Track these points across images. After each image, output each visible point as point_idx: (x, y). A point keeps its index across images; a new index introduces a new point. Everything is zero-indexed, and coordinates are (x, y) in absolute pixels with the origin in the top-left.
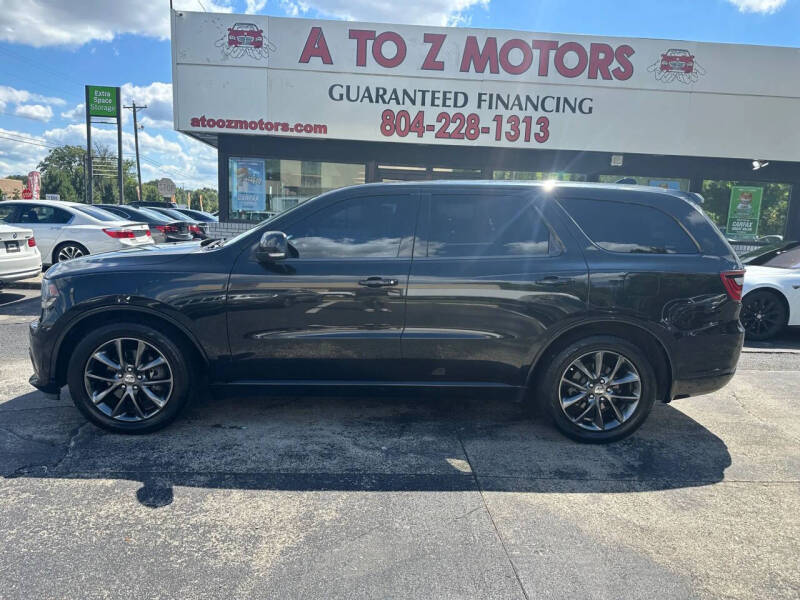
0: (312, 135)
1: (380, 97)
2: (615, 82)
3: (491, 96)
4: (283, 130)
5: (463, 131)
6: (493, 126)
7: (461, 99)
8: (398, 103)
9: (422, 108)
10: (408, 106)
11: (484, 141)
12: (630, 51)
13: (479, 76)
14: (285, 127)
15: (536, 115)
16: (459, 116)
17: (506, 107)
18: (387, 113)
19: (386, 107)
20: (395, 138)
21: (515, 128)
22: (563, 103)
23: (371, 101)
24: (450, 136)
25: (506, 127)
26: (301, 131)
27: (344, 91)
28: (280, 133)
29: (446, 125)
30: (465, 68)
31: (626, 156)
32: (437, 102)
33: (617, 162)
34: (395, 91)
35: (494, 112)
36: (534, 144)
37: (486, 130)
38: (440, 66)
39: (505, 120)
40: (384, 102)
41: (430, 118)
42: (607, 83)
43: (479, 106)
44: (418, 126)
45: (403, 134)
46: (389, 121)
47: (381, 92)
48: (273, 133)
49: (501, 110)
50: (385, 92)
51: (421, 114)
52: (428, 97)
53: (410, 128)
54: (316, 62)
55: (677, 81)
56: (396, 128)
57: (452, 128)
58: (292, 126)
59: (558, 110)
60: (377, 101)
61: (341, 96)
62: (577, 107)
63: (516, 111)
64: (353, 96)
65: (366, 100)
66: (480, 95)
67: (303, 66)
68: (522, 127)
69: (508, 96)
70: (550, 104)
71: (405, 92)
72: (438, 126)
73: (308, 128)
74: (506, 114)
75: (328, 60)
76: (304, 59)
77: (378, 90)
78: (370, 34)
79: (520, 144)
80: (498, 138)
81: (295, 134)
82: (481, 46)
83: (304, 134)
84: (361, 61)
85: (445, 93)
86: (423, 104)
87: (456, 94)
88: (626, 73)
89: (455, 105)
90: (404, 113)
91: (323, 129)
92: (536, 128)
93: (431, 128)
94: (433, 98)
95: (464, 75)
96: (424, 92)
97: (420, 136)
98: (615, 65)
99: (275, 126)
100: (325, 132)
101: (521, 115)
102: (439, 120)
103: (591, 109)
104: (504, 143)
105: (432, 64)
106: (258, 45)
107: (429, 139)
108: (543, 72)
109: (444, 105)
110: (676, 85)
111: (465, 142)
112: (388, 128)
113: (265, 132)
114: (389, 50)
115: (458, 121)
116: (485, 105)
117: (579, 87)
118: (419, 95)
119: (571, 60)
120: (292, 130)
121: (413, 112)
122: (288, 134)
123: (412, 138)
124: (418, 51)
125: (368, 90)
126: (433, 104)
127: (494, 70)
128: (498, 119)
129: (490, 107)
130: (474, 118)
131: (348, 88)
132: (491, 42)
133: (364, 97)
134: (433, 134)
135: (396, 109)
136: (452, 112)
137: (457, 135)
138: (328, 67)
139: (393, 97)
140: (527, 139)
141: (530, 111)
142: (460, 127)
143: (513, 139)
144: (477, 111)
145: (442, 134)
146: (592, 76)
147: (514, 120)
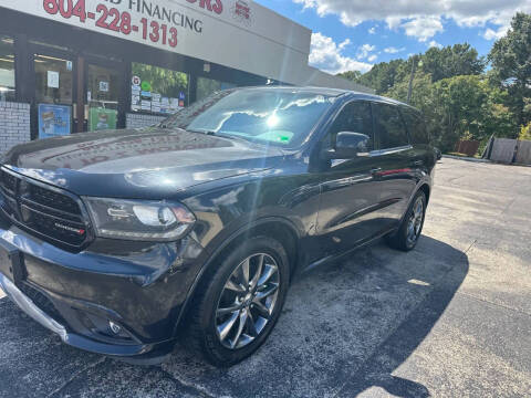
2: (213, 13)
5: (118, 25)
6: (141, 26)
11: (135, 37)
16: (114, 11)
17: (150, 13)
20: (58, 17)
21: (156, 31)
22: (185, 20)
24: (108, 27)
25: (150, 30)
29: (104, 17)
33: (207, 68)
35: (141, 15)
36: (168, 47)
37: (136, 29)
39: (149, 24)
41: (90, 6)
42: (209, 12)
43: (130, 7)
44: (80, 11)
45: (67, 15)
49: (146, 15)
53: (72, 12)
56: (59, 8)
57: (109, 20)
59: (182, 25)
62: (193, 25)
63: (156, 18)
69: (151, 4)
70: (178, 19)
72: (98, 16)
74: (150, 19)
79: (158, 45)
80: (145, 38)
88: (219, 10)
92: (169, 36)
93: (92, 16)
97: (83, 21)
98: (214, 2)
101: (160, 23)
102: (98, 9)
103: (201, 29)
104: (148, 42)
107: (90, 25)
111: (120, 35)
112: (51, 6)
115: (115, 15)
116: (135, 7)
117: (195, 11)
123: (74, 21)
128: (144, 21)
129: (138, 10)
130: (127, 16)
134: (94, 21)
136: (109, 6)
137: (112, 27)
140: (164, 43)
141: (165, 21)
142: (116, 21)
143: (155, 40)
144: (129, 11)
145: (100, 23)
146: (202, 5)
147: (154, 24)
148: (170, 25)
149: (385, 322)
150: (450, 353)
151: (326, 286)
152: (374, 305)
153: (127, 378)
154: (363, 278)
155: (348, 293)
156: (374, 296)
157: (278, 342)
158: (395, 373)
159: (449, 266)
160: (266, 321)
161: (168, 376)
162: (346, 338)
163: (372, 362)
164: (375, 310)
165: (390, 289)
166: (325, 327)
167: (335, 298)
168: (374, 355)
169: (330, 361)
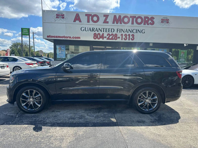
0: (77, 39)
1: (93, 30)
2: (150, 26)
3: (120, 29)
4: (69, 38)
5: (113, 38)
6: (121, 37)
7: (113, 30)
8: (97, 31)
9: (103, 33)
11: (119, 40)
12: (154, 18)
13: (117, 25)
14: (70, 37)
15: (131, 34)
16: (112, 34)
17: (124, 32)
18: (95, 34)
19: (95, 32)
20: (97, 40)
21: (126, 37)
22: (137, 31)
23: (91, 31)
24: (110, 39)
25: (124, 37)
26: (74, 38)
27: (84, 29)
28: (69, 39)
29: (109, 37)
30: (113, 23)
31: (154, 43)
32: (107, 31)
33: (151, 45)
34: (97, 29)
35: (121, 33)
36: (131, 41)
37: (119, 38)
38: (108, 22)
40: (94, 31)
41: (105, 35)
42: (148, 26)
43: (117, 32)
44: (102, 37)
45: (99, 39)
46: (95, 36)
47: (93, 29)
48: (67, 39)
49: (123, 33)
50: (94, 29)
51: (103, 34)
52: (105, 30)
53: (100, 37)
54: (77, 22)
55: (165, 25)
56: (97, 37)
57: (111, 37)
58: (72, 37)
59: (136, 33)
60: (92, 31)
61: (84, 30)
62: (141, 32)
63: (126, 33)
64: (87, 30)
65: (90, 31)
66: (117, 29)
67: (74, 23)
68: (128, 37)
69: (124, 29)
70: (134, 31)
71: (99, 29)
72: (107, 37)
73: (76, 38)
74: (124, 34)
75: (80, 21)
76: (75, 21)
77: (92, 28)
78: (90, 15)
79: (127, 41)
80: (122, 39)
81: (72, 39)
82: (117, 17)
83: (75, 39)
84: (88, 21)
85: (109, 29)
86: (104, 32)
87: (112, 29)
88: (153, 23)
89: (111, 32)
90: (99, 34)
91: (79, 38)
92: (131, 37)
93: (106, 37)
94: (106, 30)
95: (113, 24)
96: (104, 29)
97: (103, 39)
98: (150, 21)
99: (68, 37)
100: (80, 39)
101: (128, 34)
102: (107, 35)
103: (144, 32)
104: (123, 41)
105: (106, 22)
106: (63, 18)
107: (105, 40)
108: (133, 23)
109: (109, 32)
110: (165, 26)
111: (114, 41)
112: (95, 37)
113: (65, 39)
114: (95, 19)
115: (112, 36)
116: (119, 32)
117: (142, 27)
118: (103, 29)
119: (139, 20)
120: (72, 38)
121: (101, 33)
122: (71, 39)
123: (101, 40)
124: (102, 19)
125: (90, 28)
126: (106, 32)
127: (121, 23)
128: (122, 35)
129: (120, 32)
130: (116, 35)
131: (85, 28)
132: (120, 16)
133: (89, 30)
134: (106, 39)
135: (97, 33)
136: (111, 33)
137: (112, 39)
138: (80, 23)
139: (96, 30)
140: (129, 40)
141: (130, 33)
143: (125, 40)
145: (108, 39)
146: (145, 24)
147: (126, 35)
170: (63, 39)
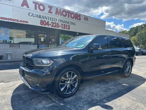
0: (24, 23)
1: (40, 17)
4: (17, 21)
8: (44, 19)
9: (48, 20)
10: (45, 20)
11: (60, 28)
12: (80, 16)
13: (59, 16)
14: (18, 21)
16: (55, 23)
17: (63, 22)
18: (41, 20)
20: (43, 26)
21: (65, 26)
22: (72, 23)
24: (54, 27)
25: (63, 26)
26: (21, 22)
27: (32, 14)
28: (16, 22)
30: (56, 14)
31: (79, 33)
32: (51, 20)
33: (78, 34)
34: (43, 16)
37: (60, 26)
38: (52, 13)
41: (50, 23)
42: (78, 20)
44: (48, 24)
45: (45, 25)
46: (42, 22)
48: (14, 22)
50: (41, 16)
51: (48, 22)
53: (46, 24)
54: (25, 7)
56: (43, 24)
57: (54, 25)
58: (19, 20)
61: (31, 15)
62: (74, 24)
64: (34, 16)
65: (37, 17)
66: (59, 20)
67: (22, 7)
68: (66, 26)
69: (63, 20)
70: (70, 23)
71: (45, 17)
72: (52, 24)
74: (63, 24)
75: (28, 7)
76: (22, 5)
77: (39, 15)
78: (38, 3)
79: (65, 29)
80: (62, 28)
81: (20, 23)
82: (59, 10)
83: (22, 23)
84: (36, 9)
85: (53, 18)
87: (55, 19)
88: (80, 19)
91: (27, 22)
92: (68, 27)
93: (50, 25)
96: (49, 17)
97: (48, 26)
98: (78, 18)
99: (15, 20)
100: (28, 23)
101: (66, 24)
102: (52, 23)
105: (50, 12)
107: (50, 27)
108: (69, 17)
109: (53, 20)
110: (86, 22)
111: (56, 28)
113: (12, 21)
114: (42, 7)
116: (60, 21)
117: (74, 21)
118: (48, 18)
119: (73, 16)
120: (19, 22)
122: (18, 22)
123: (47, 26)
124: (47, 10)
125: (37, 15)
126: (50, 20)
127: (61, 15)
128: (62, 24)
131: (33, 14)
136: (54, 22)
137: (55, 26)
138: (28, 9)
140: (67, 29)
141: (67, 24)
142: (55, 25)
143: (64, 28)
144: (58, 22)
145: (52, 26)
146: (76, 19)
147: (64, 25)
148: (68, 25)
149: (109, 93)
150: (126, 101)
151: (97, 85)
152: (109, 89)
153: (42, 98)
154: (109, 83)
155: (102, 86)
156: (110, 87)
157: (78, 95)
158: (106, 104)
159: (138, 82)
160: (75, 89)
161: (51, 99)
162: (97, 95)
163: (101, 101)
164: (108, 90)
165: (116, 86)
166: (92, 93)
167: (98, 87)
168: (102, 100)
169: (90, 100)
170: (10, 21)
